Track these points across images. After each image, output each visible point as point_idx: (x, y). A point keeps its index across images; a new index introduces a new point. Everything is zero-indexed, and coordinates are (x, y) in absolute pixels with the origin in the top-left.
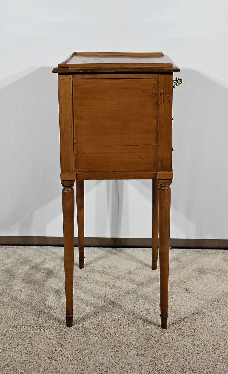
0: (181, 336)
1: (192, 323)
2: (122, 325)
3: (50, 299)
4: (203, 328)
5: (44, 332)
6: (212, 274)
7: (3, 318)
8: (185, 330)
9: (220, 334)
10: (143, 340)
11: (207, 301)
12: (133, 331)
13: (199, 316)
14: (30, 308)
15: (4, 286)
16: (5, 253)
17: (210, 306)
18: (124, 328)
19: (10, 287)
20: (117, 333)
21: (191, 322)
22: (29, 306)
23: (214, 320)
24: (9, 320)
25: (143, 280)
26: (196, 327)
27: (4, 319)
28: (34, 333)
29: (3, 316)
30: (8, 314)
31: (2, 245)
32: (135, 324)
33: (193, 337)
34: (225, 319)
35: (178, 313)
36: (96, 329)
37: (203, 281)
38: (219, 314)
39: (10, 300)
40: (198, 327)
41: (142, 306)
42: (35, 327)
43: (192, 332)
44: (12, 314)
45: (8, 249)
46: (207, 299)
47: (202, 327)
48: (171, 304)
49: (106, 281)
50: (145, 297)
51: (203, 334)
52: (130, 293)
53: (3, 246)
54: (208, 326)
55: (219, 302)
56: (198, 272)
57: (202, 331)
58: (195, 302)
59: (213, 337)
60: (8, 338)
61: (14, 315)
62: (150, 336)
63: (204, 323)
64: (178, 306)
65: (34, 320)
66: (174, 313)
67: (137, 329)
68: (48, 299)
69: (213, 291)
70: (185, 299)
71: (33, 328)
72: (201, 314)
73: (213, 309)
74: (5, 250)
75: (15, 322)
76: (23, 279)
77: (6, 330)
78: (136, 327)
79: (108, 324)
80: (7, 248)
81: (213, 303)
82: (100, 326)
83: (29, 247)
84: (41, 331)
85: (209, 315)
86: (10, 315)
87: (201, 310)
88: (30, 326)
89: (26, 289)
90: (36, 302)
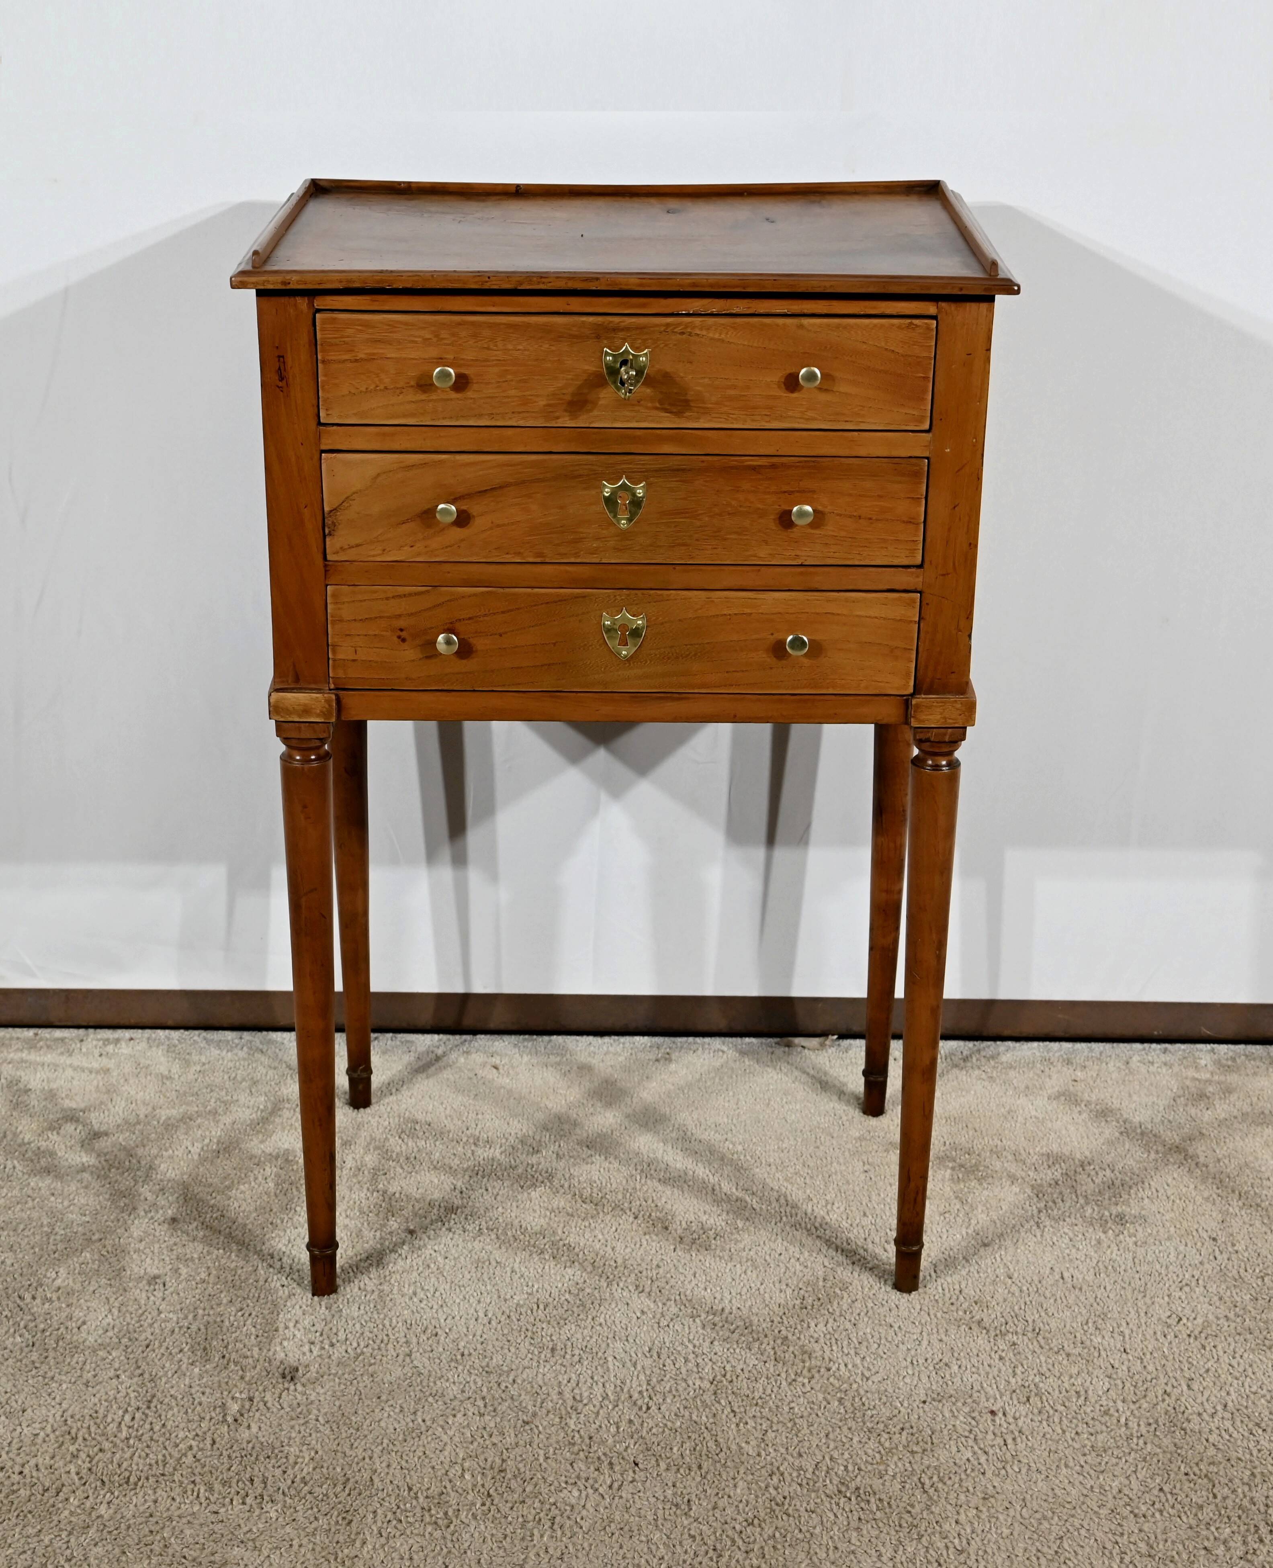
0: (865, 1529)
1: (918, 1457)
2: (605, 1467)
3: (291, 1325)
4: (964, 1484)
5: (257, 1512)
6: (1013, 1179)
7: (80, 1435)
8: (883, 1496)
9: (1038, 1516)
10: (696, 1555)
11: (988, 1331)
12: (653, 1500)
13: (947, 1414)
14: (201, 1377)
15: (87, 1255)
16: (98, 1072)
17: (1001, 1358)
18: (616, 1485)
19: (113, 1260)
20: (584, 1513)
21: (913, 1452)
22: (197, 1370)
23: (1014, 1439)
24: (107, 1445)
25: (704, 1218)
26: (935, 1479)
27: (85, 1439)
28: (213, 1518)
29: (79, 1424)
30: (101, 1412)
31: (87, 1027)
32: (663, 1466)
33: (920, 1537)
34: (1064, 1432)
35: (857, 1399)
36: (489, 1495)
37: (973, 1222)
38: (1039, 1403)
39: (110, 1334)
40: (941, 1480)
41: (700, 1360)
42: (217, 1486)
43: (918, 1508)
44: (121, 1412)
45: (110, 1048)
46: (987, 1322)
47: (961, 1480)
48: (828, 1352)
49: (542, 1220)
50: (712, 1311)
51: (962, 1518)
52: (647, 1290)
53: (91, 1031)
54: (989, 1474)
55: (1040, 1338)
56: (953, 1169)
57: (962, 1497)
58: (935, 1342)
59: (1006, 1532)
60: (99, 1550)
61: (127, 1418)
62: (730, 1533)
63: (969, 1455)
64: (858, 1361)
65: (214, 1442)
66: (840, 1400)
67: (669, 1492)
68: (282, 1326)
69: (1016, 1275)
70: (890, 1320)
71: (211, 1489)
72: (959, 1404)
73: (1015, 1374)
74: (97, 1052)
75: (131, 1458)
76: (174, 1220)
77: (88, 1504)
78: (670, 1477)
79: (544, 1465)
80: (107, 1042)
81: (1014, 1344)
82: (509, 1476)
83: (204, 1033)
84: (244, 1503)
85: (993, 1413)
86: (109, 1420)
87: (957, 1380)
88: (198, 1479)
89: (184, 1271)
90: (226, 1347)
